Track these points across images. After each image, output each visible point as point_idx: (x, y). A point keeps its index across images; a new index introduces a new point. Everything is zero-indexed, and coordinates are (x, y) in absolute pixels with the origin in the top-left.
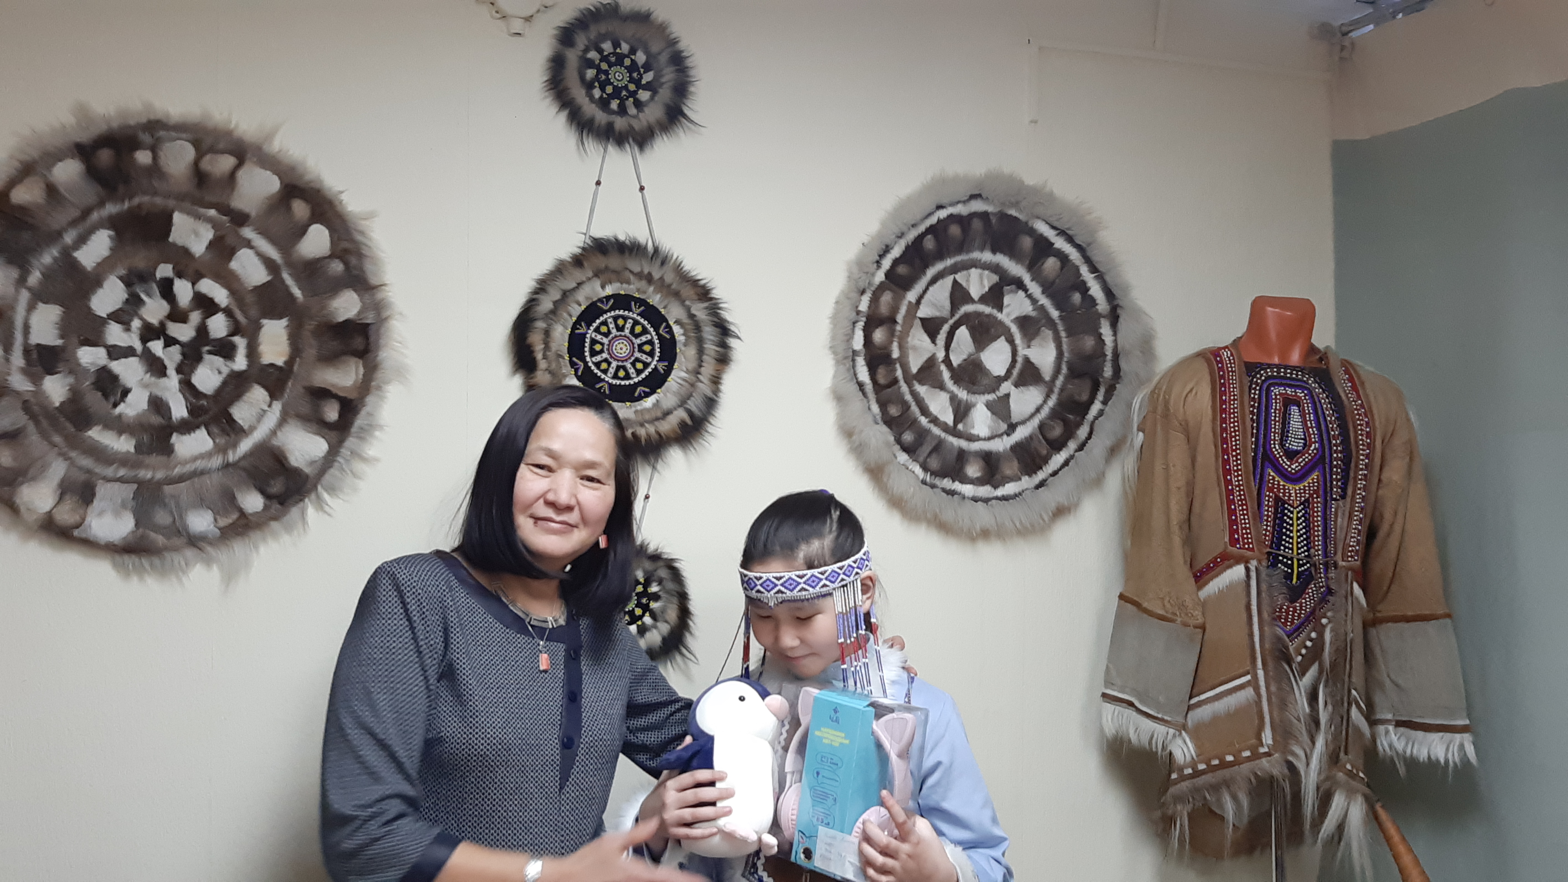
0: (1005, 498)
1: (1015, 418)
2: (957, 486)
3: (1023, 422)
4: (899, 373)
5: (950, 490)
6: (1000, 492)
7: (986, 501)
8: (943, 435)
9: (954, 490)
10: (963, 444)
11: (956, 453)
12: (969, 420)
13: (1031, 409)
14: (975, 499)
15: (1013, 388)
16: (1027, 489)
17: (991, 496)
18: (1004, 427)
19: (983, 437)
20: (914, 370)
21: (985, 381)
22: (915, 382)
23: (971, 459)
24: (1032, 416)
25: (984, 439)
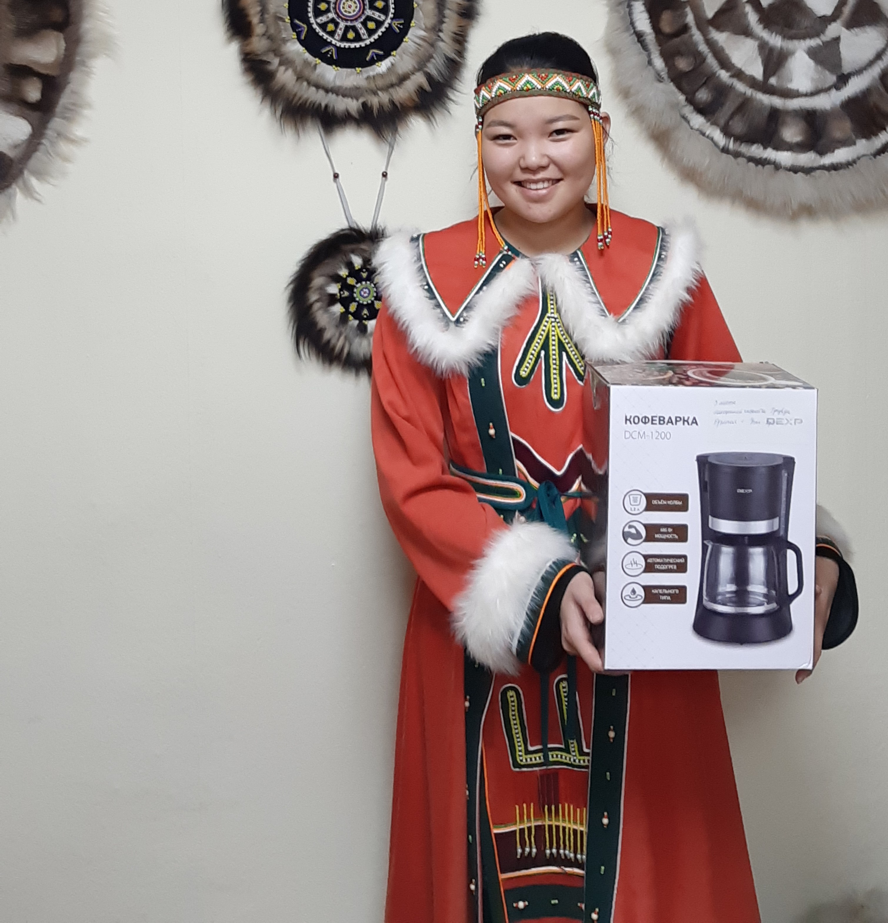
0: (835, 167)
1: (846, 68)
2: (770, 154)
3: (859, 72)
4: (690, 19)
5: (760, 159)
6: (828, 160)
7: (808, 171)
8: (749, 92)
9: (766, 159)
10: (777, 102)
11: (766, 114)
12: (784, 71)
13: (870, 54)
14: (795, 169)
15: (844, 29)
16: (864, 155)
17: (815, 165)
18: (832, 79)
19: (805, 92)
20: (710, 14)
21: (806, 23)
22: (711, 28)
23: (789, 119)
24: (871, 63)
25: (806, 95)
